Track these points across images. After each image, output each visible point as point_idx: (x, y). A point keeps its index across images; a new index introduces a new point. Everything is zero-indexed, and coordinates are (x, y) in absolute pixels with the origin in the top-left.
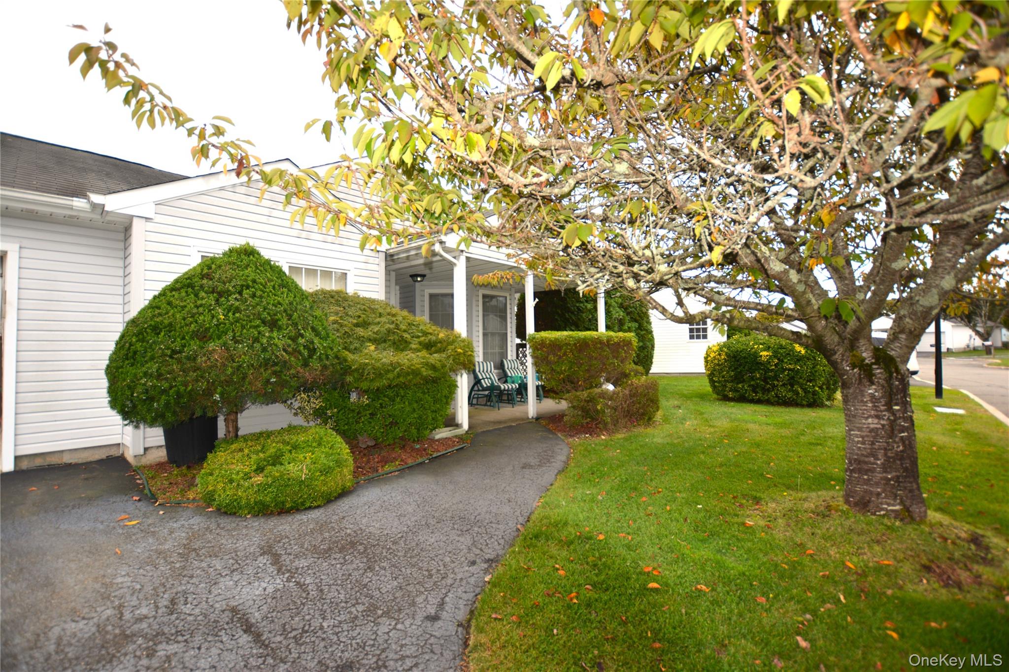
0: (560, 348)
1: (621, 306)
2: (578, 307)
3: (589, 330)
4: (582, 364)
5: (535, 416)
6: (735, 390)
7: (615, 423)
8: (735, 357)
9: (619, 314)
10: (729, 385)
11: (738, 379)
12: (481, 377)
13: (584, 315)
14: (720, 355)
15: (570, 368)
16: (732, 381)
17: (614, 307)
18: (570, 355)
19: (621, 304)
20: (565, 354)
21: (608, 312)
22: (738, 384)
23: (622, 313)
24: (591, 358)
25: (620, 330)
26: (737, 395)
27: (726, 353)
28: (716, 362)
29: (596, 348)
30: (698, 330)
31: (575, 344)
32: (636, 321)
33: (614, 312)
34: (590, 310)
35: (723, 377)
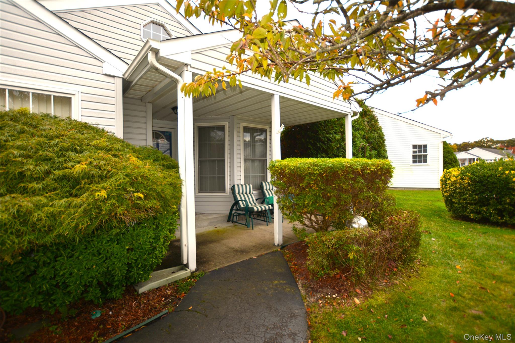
0: (302, 179)
1: (364, 137)
2: (327, 138)
3: (338, 156)
4: (329, 198)
5: (281, 242)
6: (478, 213)
7: (372, 274)
8: (481, 182)
9: (362, 143)
10: (471, 207)
11: (483, 202)
12: (239, 199)
13: (333, 144)
14: (462, 179)
15: (315, 202)
16: (475, 204)
17: (358, 138)
18: (315, 187)
19: (364, 136)
20: (309, 185)
21: (354, 142)
22: (481, 206)
23: (364, 143)
24: (340, 189)
25: (364, 156)
26: (479, 216)
27: (470, 179)
28: (458, 185)
29: (347, 178)
30: (420, 156)
31: (320, 175)
32: (375, 149)
33: (358, 142)
34: (338, 140)
35: (465, 199)
